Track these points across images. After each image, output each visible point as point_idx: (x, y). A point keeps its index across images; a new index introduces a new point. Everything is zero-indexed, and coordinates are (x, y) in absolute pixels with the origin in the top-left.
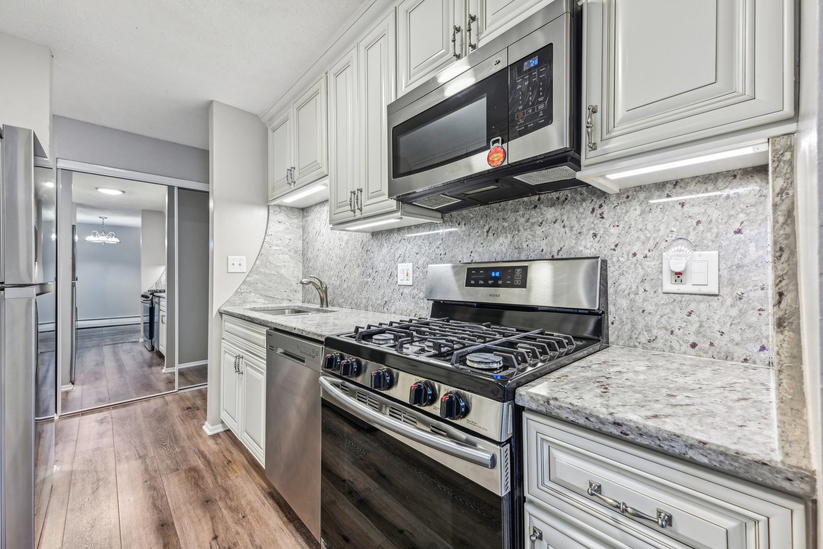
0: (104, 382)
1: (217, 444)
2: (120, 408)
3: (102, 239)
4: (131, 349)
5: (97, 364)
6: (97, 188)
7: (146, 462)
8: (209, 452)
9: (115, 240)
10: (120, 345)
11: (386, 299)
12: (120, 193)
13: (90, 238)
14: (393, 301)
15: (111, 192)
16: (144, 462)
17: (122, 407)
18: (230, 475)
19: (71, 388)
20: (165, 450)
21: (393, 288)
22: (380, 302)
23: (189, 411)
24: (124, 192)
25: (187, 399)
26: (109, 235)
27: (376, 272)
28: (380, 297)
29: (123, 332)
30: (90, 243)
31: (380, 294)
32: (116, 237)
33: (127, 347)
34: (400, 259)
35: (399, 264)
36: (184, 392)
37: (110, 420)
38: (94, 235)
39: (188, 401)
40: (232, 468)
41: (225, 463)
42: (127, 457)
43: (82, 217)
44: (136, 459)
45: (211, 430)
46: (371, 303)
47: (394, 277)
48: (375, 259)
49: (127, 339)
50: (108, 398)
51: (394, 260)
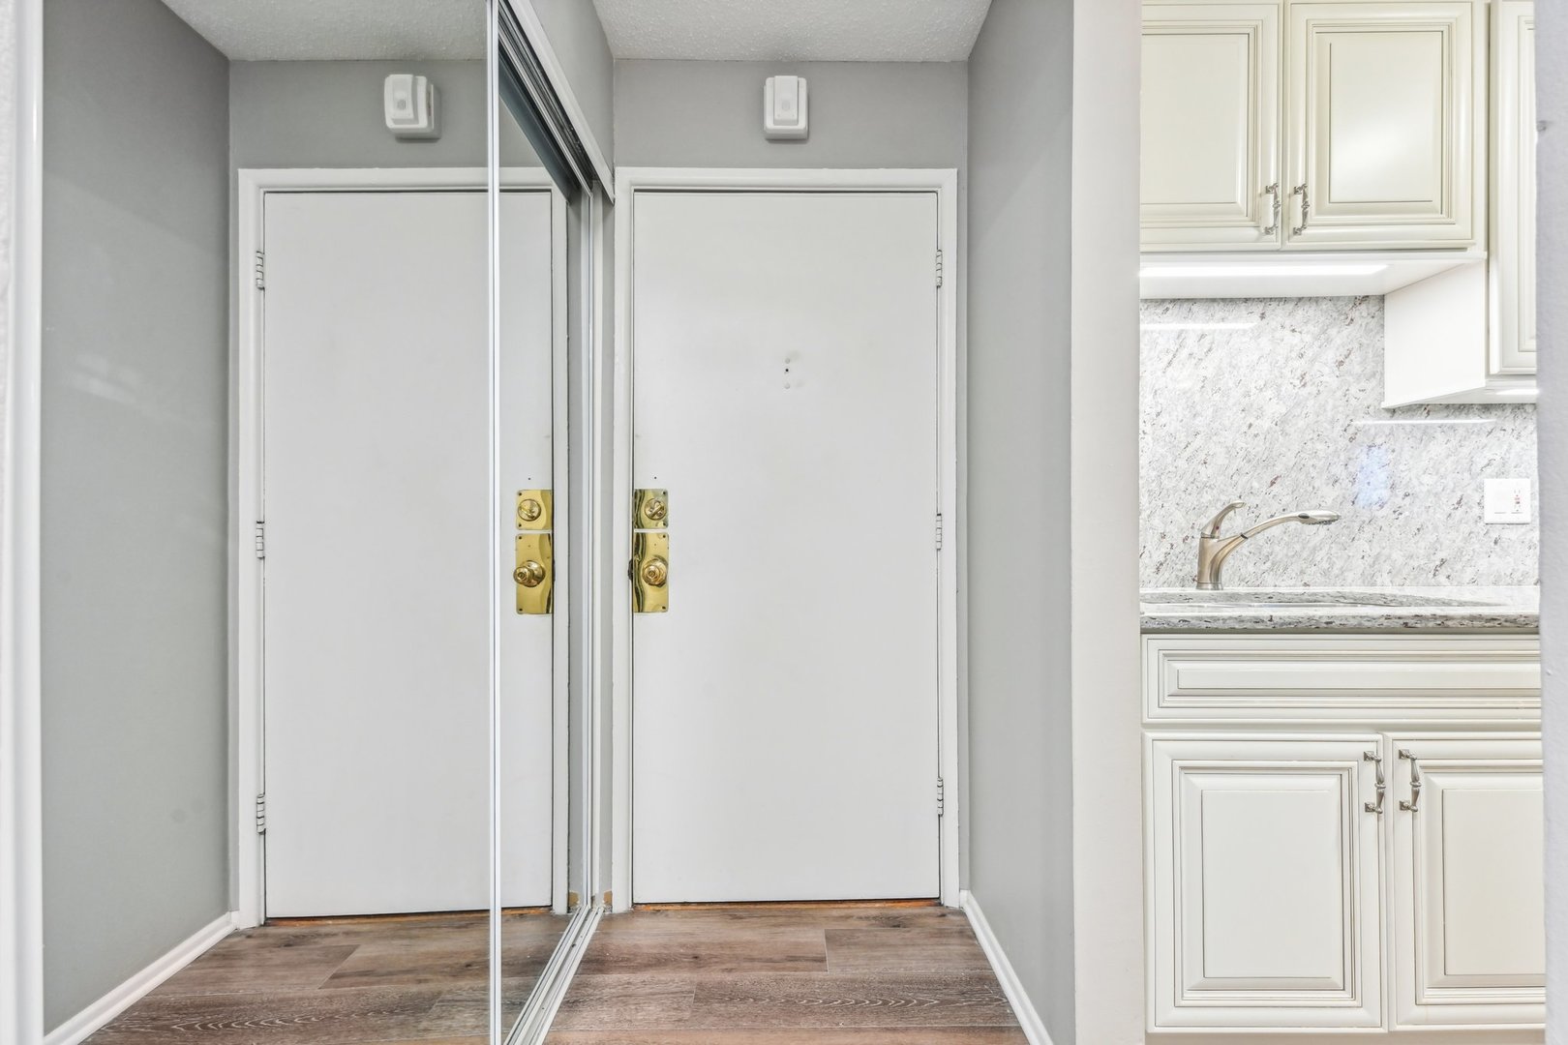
11: (1441, 555)
14: (1467, 557)
21: (1467, 531)
22: (1422, 562)
27: (1406, 495)
28: (1422, 552)
31: (1422, 544)
34: (1488, 470)
35: (1486, 480)
46: (1387, 567)
47: (1471, 508)
48: (1402, 467)
51: (1470, 470)
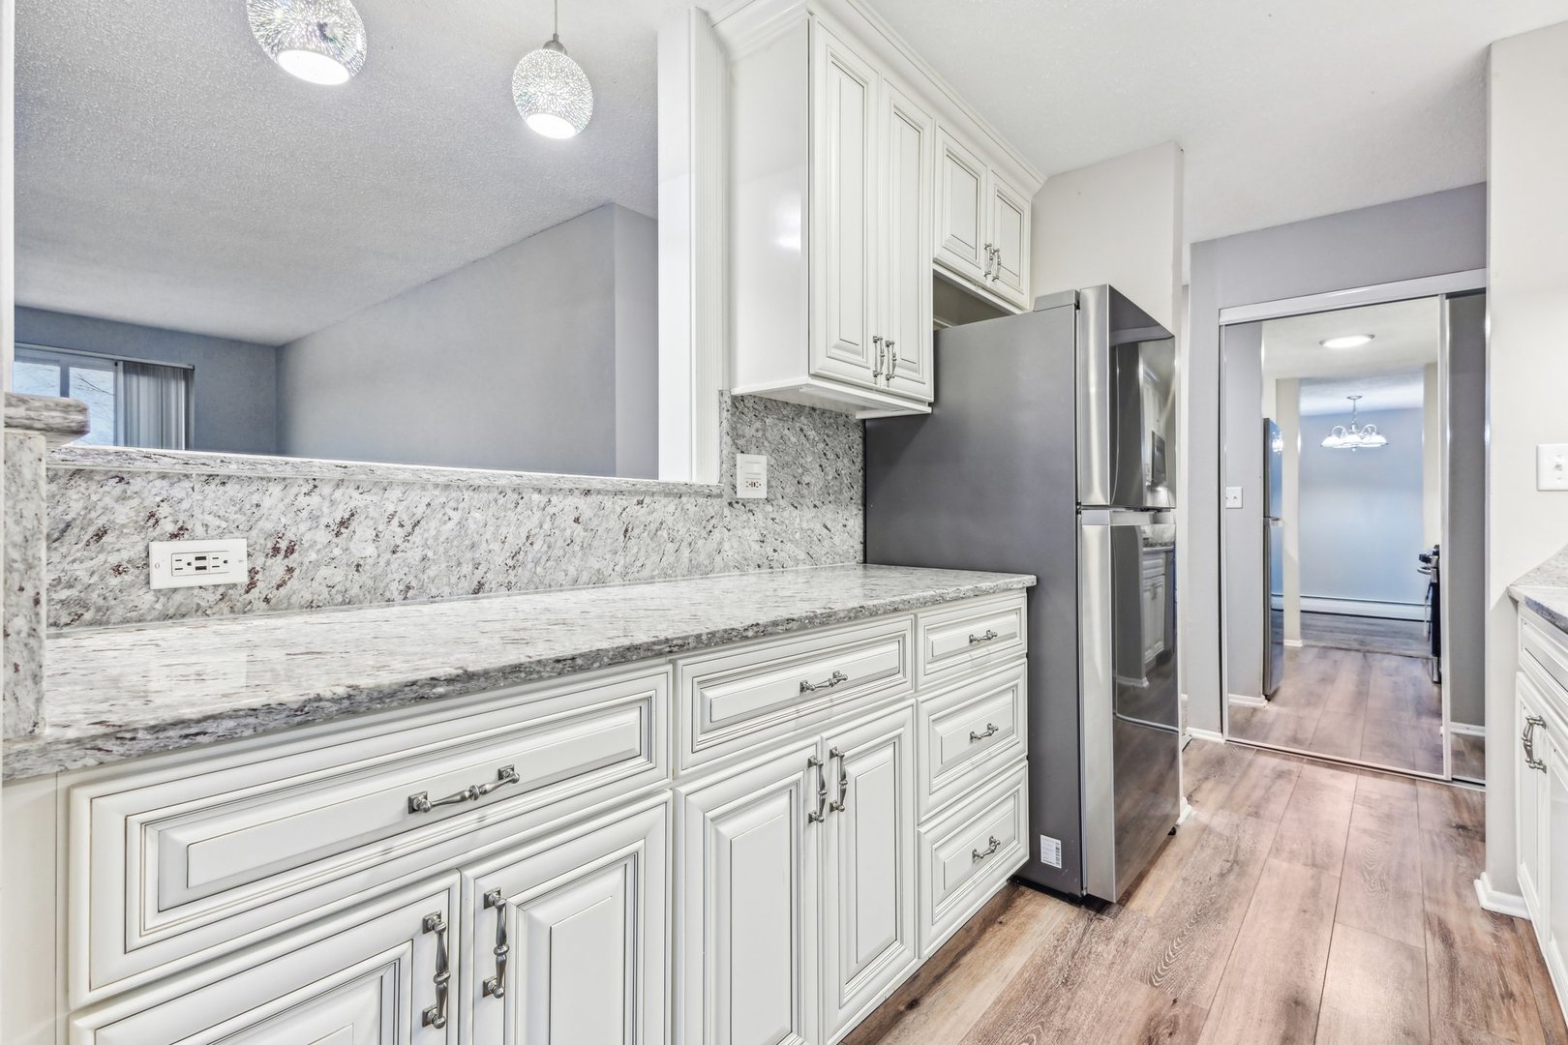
0: (1317, 713)
1: (1496, 937)
2: (1320, 766)
3: (1351, 440)
4: (1397, 669)
5: (1323, 679)
6: (1321, 343)
7: (1319, 879)
8: (1464, 943)
9: (1376, 440)
10: (1378, 656)
12: (1367, 340)
13: (1332, 441)
15: (1347, 343)
16: (1317, 878)
17: (1324, 766)
18: (1496, 1024)
19: (1262, 705)
20: (1365, 880)
23: (1459, 835)
24: (1372, 336)
25: (1468, 807)
26: (1366, 430)
29: (1396, 633)
30: (1333, 450)
32: (1378, 433)
33: (1391, 662)
36: (1469, 791)
37: (1294, 778)
38: (1339, 433)
39: (1469, 812)
40: (1510, 1014)
41: (1497, 990)
42: (1292, 852)
43: (1312, 403)
44: (1305, 865)
45: (1490, 899)
49: (1396, 648)
50: (1309, 742)
